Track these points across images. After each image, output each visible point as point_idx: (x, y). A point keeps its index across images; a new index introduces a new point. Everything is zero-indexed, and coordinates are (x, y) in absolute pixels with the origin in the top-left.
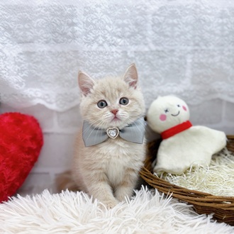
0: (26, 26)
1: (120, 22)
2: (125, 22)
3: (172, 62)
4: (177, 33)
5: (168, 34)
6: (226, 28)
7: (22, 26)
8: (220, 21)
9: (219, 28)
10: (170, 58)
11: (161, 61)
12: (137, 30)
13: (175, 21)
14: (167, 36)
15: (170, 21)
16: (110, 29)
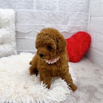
0: (16, 4)
1: (48, 5)
2: (49, 5)
3: (65, 19)
4: (67, 9)
5: (64, 9)
6: (82, 8)
7: (14, 4)
8: (81, 5)
9: (80, 8)
10: (64, 17)
11: (61, 18)
12: (53, 8)
13: (66, 5)
14: (63, 10)
15: (64, 5)
16: (44, 7)
